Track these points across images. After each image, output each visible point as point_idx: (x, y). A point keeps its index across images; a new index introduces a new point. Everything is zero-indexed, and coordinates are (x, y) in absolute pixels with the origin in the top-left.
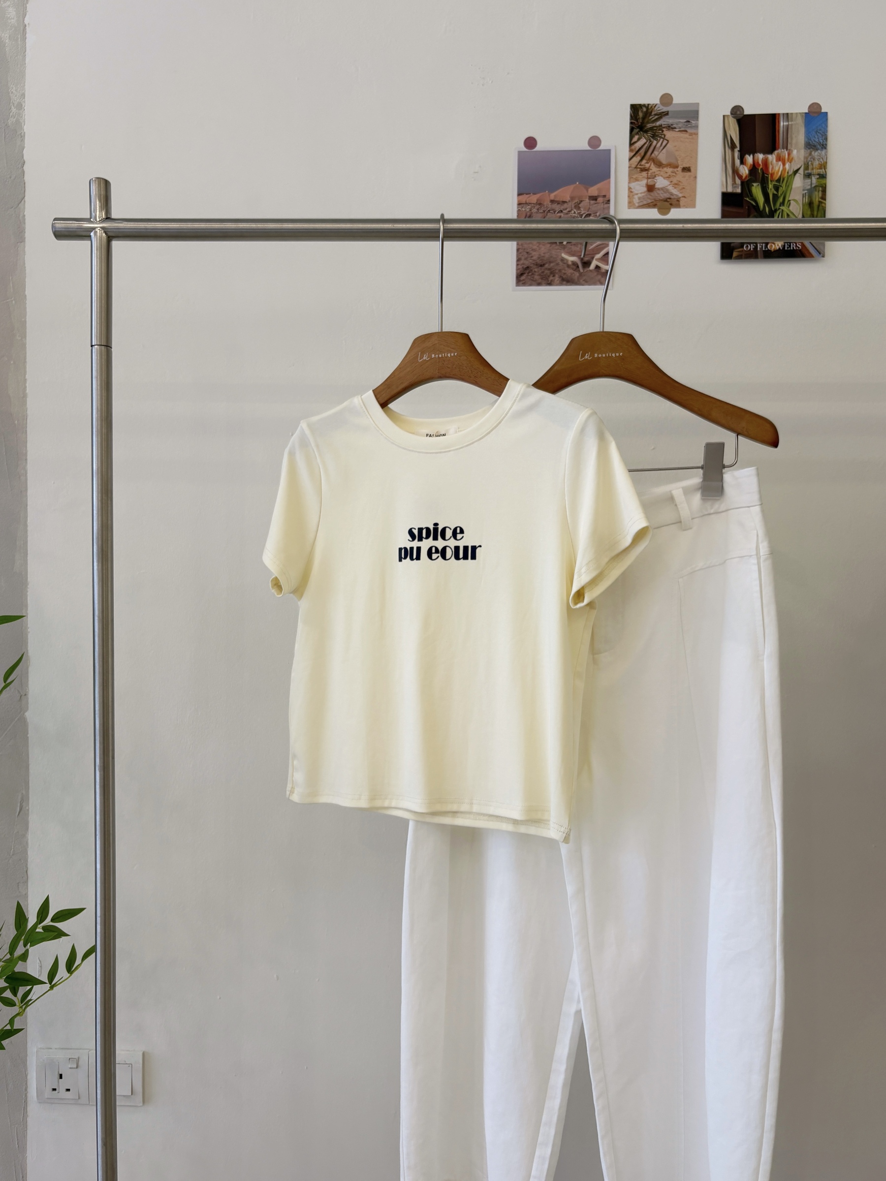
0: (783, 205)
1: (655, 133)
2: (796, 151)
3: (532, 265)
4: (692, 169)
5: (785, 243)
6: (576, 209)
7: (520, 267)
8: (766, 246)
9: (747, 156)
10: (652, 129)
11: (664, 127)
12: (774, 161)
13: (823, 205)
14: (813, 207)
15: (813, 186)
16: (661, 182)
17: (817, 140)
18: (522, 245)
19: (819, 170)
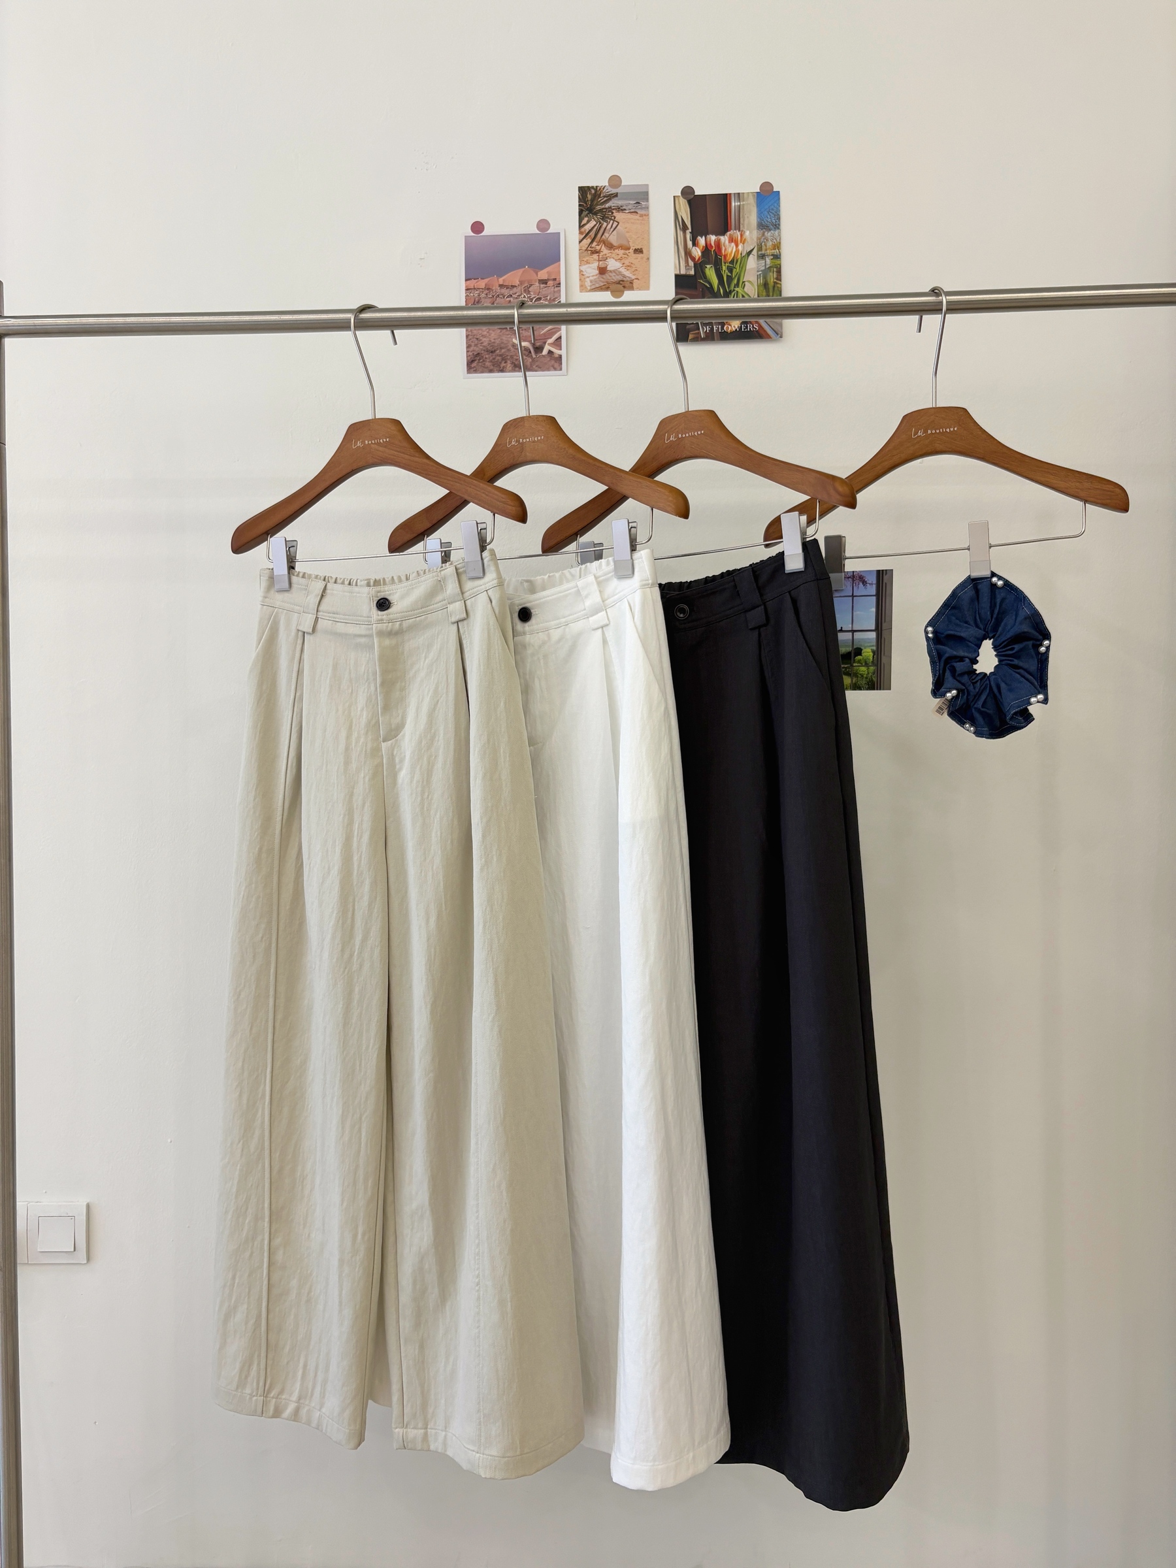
0: (738, 287)
1: (605, 215)
2: (748, 232)
3: (483, 352)
4: (643, 250)
5: (743, 323)
6: (526, 293)
7: (470, 354)
8: (722, 328)
9: (699, 238)
10: (601, 210)
11: (614, 209)
12: (727, 242)
13: (778, 285)
14: (769, 289)
15: (767, 267)
16: (612, 264)
17: (769, 220)
18: (471, 331)
19: (773, 251)
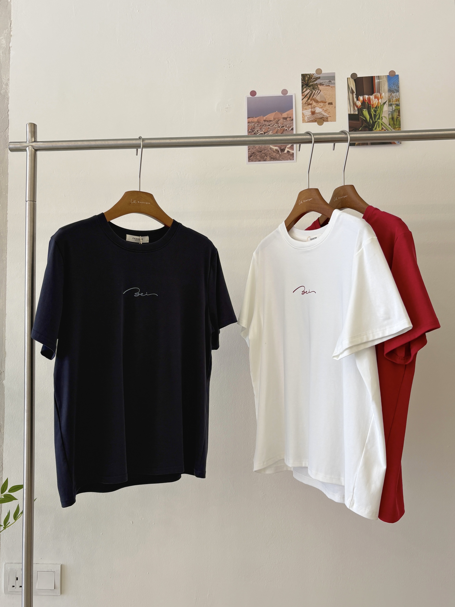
0: (379, 119)
1: (314, 87)
2: (384, 93)
3: (256, 152)
4: (333, 103)
6: (276, 123)
7: (250, 153)
9: (360, 96)
10: (312, 85)
11: (318, 84)
12: (373, 98)
13: (399, 119)
14: (394, 120)
15: (393, 110)
16: (318, 110)
17: (394, 88)
19: (396, 102)
